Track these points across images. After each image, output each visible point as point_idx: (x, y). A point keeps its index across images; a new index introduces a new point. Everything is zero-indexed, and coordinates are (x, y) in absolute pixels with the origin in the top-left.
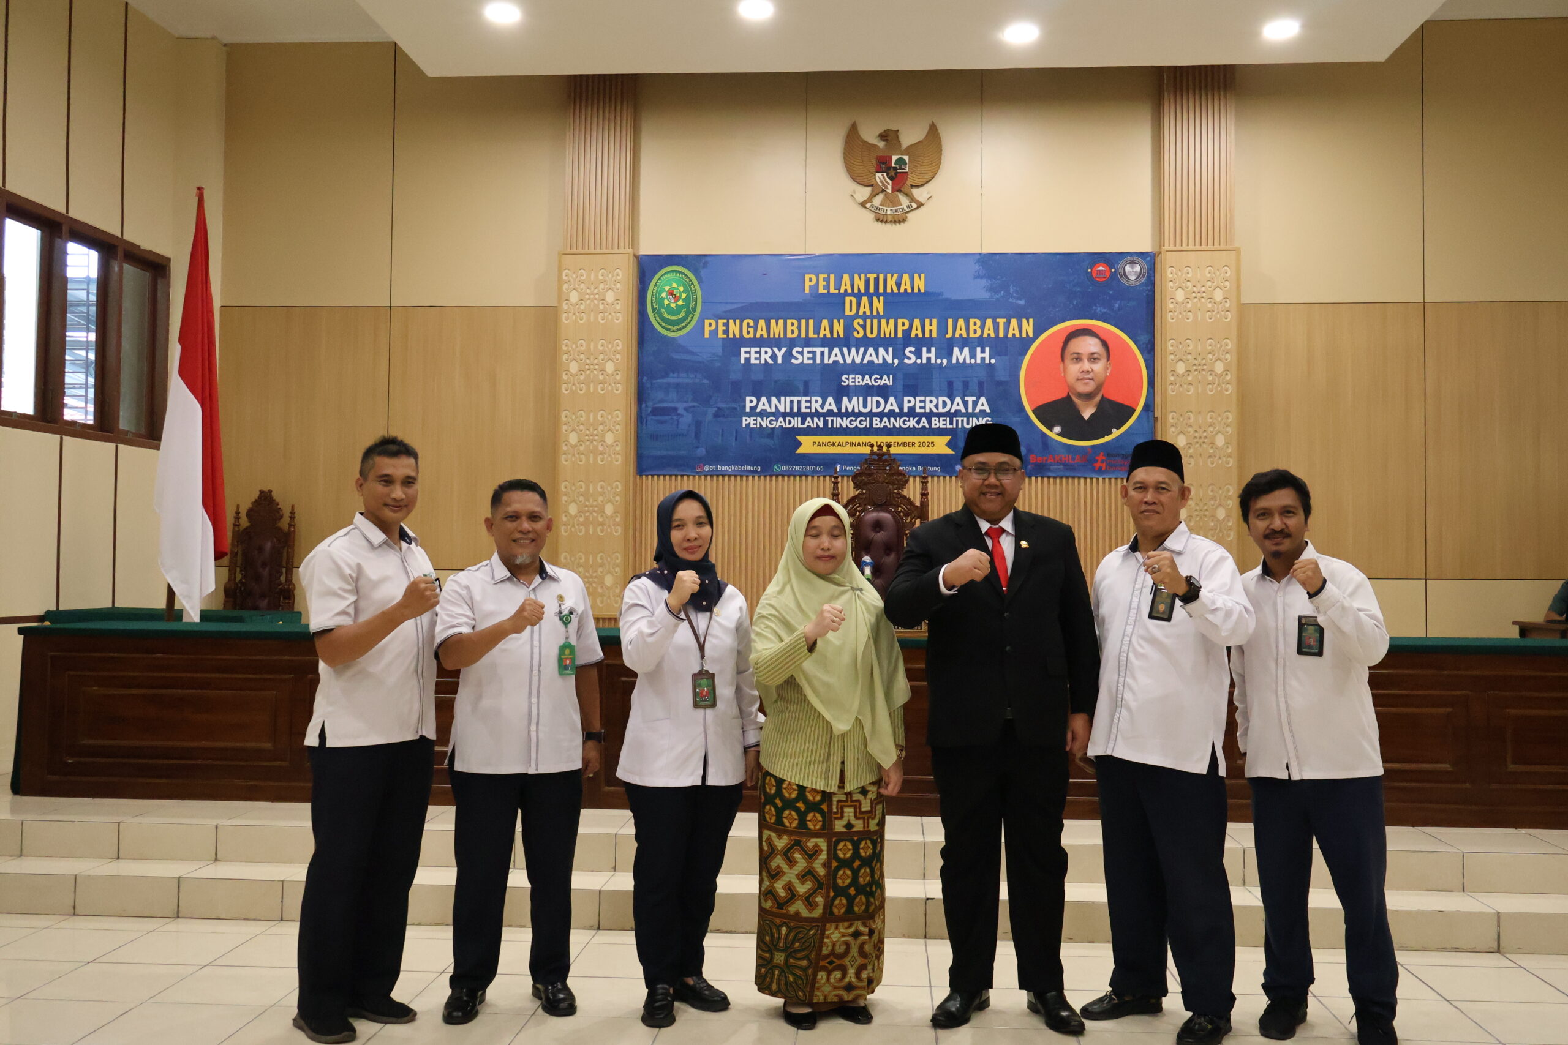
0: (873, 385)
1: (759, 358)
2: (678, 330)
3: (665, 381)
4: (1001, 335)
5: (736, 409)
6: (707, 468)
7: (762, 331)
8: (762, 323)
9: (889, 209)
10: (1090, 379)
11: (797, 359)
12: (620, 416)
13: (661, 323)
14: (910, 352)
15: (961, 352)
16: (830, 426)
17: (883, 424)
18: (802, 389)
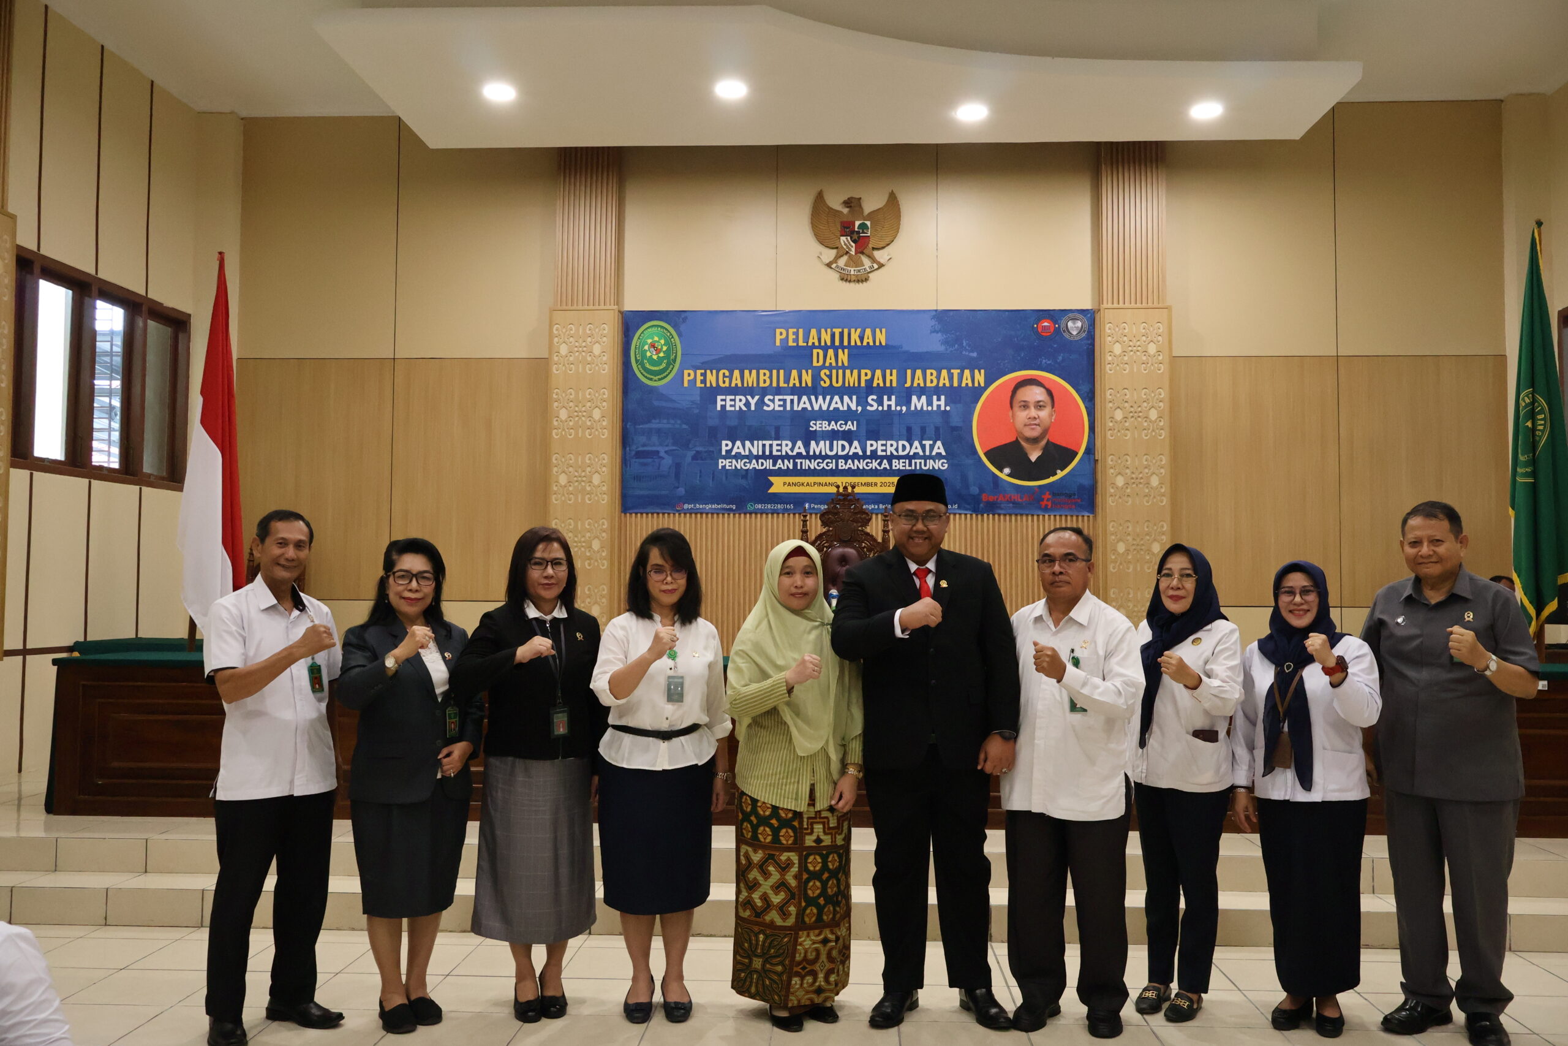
0: (838, 430)
1: (734, 406)
2: (660, 379)
3: (647, 426)
4: (956, 384)
5: (713, 452)
6: (686, 506)
7: (736, 381)
8: (737, 373)
9: (852, 269)
10: (1036, 425)
11: (768, 406)
12: (606, 459)
13: (642, 371)
14: (872, 400)
15: (919, 400)
16: (799, 468)
17: (848, 466)
18: (773, 434)
